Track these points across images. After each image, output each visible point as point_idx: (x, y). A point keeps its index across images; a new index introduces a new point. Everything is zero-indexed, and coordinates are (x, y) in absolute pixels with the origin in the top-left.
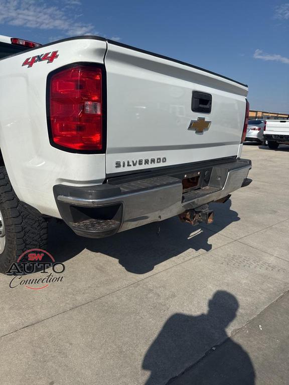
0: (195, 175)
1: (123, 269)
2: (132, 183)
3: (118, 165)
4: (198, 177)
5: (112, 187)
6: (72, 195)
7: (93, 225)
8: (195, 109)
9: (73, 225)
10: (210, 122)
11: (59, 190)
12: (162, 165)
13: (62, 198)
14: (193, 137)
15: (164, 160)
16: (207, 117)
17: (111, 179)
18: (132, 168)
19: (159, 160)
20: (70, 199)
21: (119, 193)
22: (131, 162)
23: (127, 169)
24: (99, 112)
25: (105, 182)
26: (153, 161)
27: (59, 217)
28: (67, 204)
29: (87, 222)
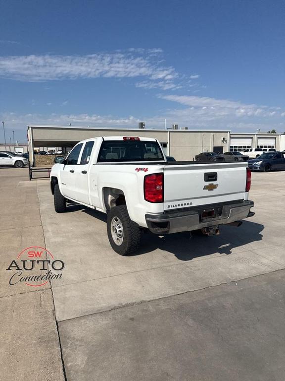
0: (210, 210)
1: (177, 258)
2: (175, 214)
3: (169, 207)
4: (213, 211)
5: (166, 215)
6: (151, 218)
7: (159, 229)
8: (206, 180)
9: (151, 229)
10: (217, 185)
11: (147, 216)
12: (190, 206)
13: (148, 219)
14: (207, 193)
15: (191, 204)
16: (214, 183)
17: (166, 212)
18: (175, 208)
19: (188, 204)
20: (151, 219)
21: (168, 217)
22: (175, 205)
23: (173, 208)
24: (161, 189)
25: (163, 213)
26: (185, 204)
27: (147, 227)
28: (150, 221)
29: (157, 228)
